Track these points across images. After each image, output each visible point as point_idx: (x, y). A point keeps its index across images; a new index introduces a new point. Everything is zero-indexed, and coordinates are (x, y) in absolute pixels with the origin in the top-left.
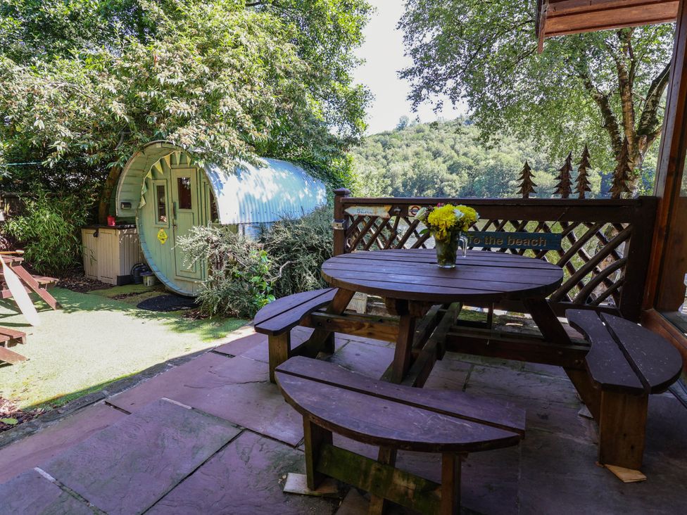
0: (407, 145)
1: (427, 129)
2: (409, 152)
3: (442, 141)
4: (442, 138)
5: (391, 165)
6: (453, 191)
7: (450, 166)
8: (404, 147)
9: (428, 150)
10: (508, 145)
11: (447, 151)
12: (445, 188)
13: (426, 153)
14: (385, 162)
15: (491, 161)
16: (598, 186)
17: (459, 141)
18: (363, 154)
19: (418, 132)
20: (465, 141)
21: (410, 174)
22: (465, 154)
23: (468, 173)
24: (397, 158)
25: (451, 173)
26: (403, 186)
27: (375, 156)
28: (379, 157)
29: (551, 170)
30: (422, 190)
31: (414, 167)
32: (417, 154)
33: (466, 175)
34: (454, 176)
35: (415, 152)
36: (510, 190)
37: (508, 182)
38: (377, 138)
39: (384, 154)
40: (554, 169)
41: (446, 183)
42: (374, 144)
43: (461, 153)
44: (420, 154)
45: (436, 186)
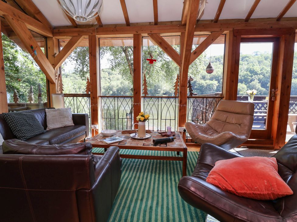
2: (119, 76)
5: (112, 82)
8: (118, 74)
14: (109, 80)
21: (120, 86)
24: (114, 79)
26: (117, 91)
27: (105, 78)
30: (125, 92)
31: (121, 83)
37: (157, 90)
38: (106, 70)
39: (109, 77)
42: (105, 73)
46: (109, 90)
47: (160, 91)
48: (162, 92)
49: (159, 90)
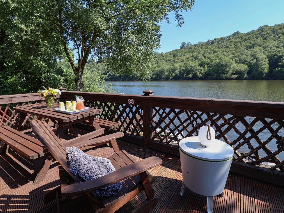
0: (184, 55)
1: (193, 47)
2: (184, 58)
3: (199, 52)
4: (199, 51)
6: (201, 74)
7: (200, 63)
8: (183, 56)
9: (193, 56)
10: (228, 52)
11: (200, 56)
12: (197, 73)
13: (191, 58)
15: (218, 60)
16: (267, 69)
17: (207, 52)
18: (165, 60)
19: (189, 49)
20: (209, 52)
21: (183, 68)
22: (208, 58)
23: (207, 66)
24: (179, 61)
25: (200, 67)
26: (179, 73)
27: (169, 60)
28: (172, 61)
29: (246, 63)
30: (187, 74)
31: (184, 64)
32: (187, 59)
33: (207, 67)
34: (202, 68)
35: (187, 58)
36: (226, 73)
37: (225, 69)
38: (171, 53)
39: (173, 59)
40: (247, 62)
41: (198, 71)
42: (170, 55)
43: (207, 57)
44: (189, 59)
45: (194, 72)
46: (172, 72)
47: (228, 71)
48: (231, 72)
49: (227, 69)
